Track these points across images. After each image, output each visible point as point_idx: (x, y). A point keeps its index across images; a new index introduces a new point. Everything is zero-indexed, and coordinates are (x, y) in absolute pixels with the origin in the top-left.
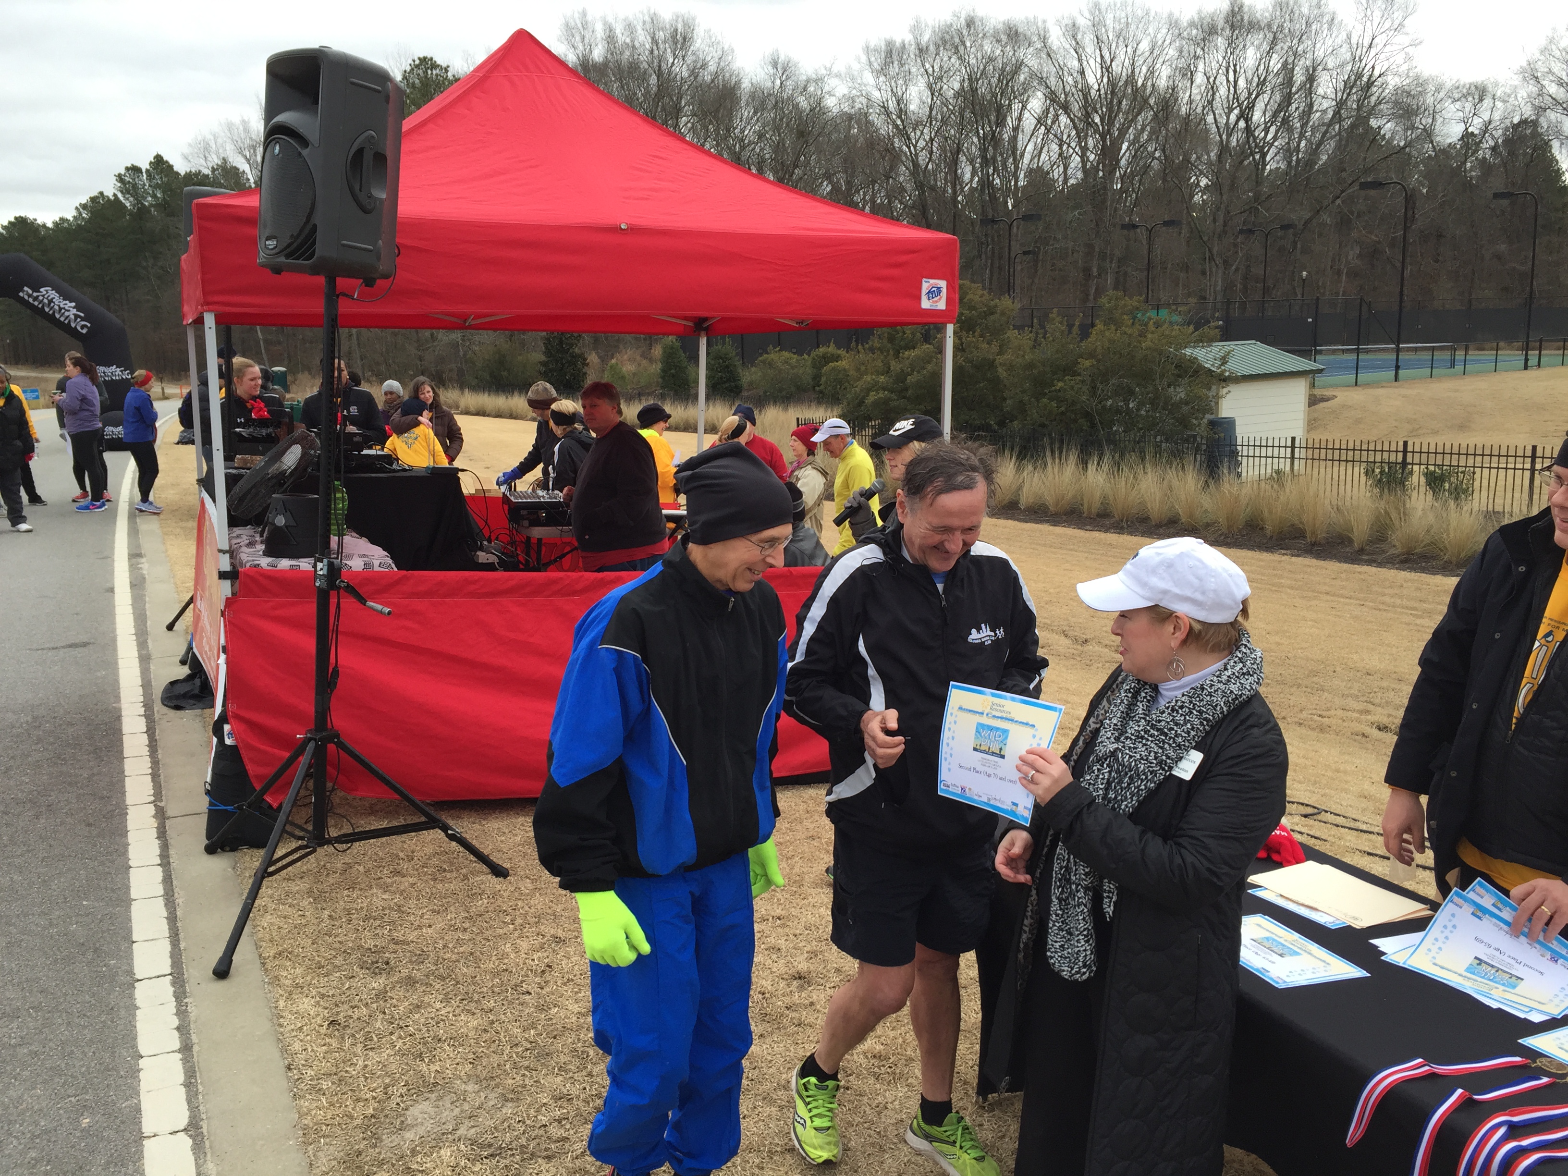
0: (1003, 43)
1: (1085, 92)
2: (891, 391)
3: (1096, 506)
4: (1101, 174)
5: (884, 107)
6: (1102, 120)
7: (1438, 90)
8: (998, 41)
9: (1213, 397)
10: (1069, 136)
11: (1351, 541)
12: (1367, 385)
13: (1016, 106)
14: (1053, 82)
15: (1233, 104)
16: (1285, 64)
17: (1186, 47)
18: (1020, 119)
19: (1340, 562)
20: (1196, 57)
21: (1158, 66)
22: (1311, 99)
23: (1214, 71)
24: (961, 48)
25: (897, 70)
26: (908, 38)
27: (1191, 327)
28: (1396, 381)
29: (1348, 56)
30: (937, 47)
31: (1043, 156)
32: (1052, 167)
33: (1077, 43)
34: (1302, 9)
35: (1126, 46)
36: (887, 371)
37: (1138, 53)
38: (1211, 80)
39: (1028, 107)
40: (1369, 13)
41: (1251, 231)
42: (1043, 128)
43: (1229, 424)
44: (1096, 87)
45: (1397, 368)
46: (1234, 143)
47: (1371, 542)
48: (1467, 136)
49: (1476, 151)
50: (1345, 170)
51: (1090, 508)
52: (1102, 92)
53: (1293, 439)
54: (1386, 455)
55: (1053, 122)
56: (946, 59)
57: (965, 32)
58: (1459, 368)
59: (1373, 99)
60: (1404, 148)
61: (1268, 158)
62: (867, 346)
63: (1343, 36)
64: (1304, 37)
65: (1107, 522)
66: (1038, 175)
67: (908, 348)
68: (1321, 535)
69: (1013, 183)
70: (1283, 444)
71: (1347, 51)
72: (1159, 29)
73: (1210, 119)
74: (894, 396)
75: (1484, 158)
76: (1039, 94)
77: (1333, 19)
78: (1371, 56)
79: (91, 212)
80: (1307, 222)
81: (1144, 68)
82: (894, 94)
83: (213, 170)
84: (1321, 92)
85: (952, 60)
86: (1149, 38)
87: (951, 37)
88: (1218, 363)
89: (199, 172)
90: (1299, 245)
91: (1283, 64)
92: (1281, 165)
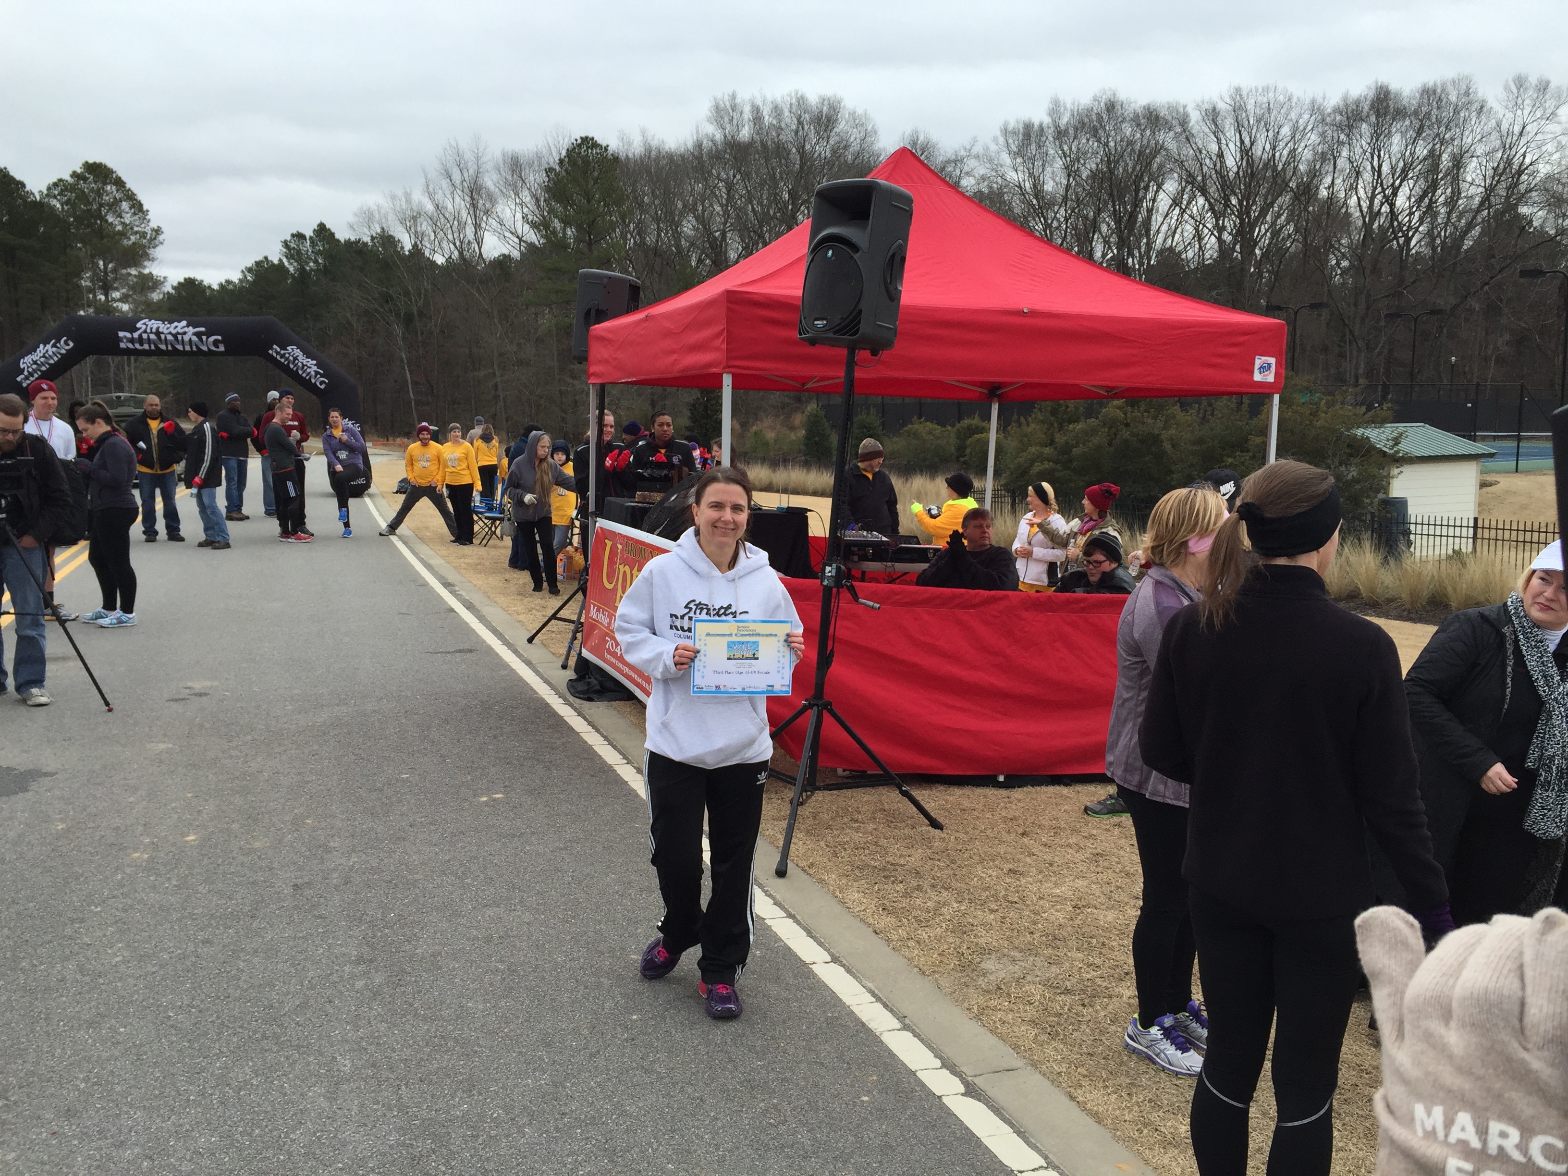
0: (1143, 127)
1: (1221, 173)
2: (1056, 462)
4: (1236, 255)
5: (1020, 187)
6: (1240, 202)
8: (1138, 125)
9: (1386, 477)
10: (1205, 217)
13: (1153, 187)
14: (1191, 165)
15: (1377, 188)
16: (1431, 152)
17: (1329, 132)
18: (1154, 200)
20: (1339, 143)
21: (1300, 150)
22: (1458, 184)
23: (1358, 157)
24: (1101, 132)
25: (1034, 152)
26: (1047, 120)
29: (1498, 144)
30: (1076, 129)
31: (1177, 236)
32: (1186, 248)
33: (1217, 127)
34: (1450, 97)
35: (1268, 131)
36: (1052, 443)
37: (1280, 137)
38: (1355, 165)
39: (1165, 187)
40: (1520, 101)
41: (1397, 316)
42: (1177, 209)
43: (1401, 504)
44: (1235, 169)
46: (1376, 225)
50: (1494, 257)
52: (1241, 173)
53: (1476, 519)
55: (1189, 203)
56: (1084, 141)
57: (1105, 116)
59: (1524, 187)
60: (1555, 236)
61: (1412, 243)
62: (1028, 417)
63: (1493, 123)
64: (1451, 125)
66: (1169, 256)
67: (1070, 422)
69: (1146, 262)
70: (1465, 524)
71: (1496, 139)
72: (1300, 116)
73: (1353, 202)
74: (1059, 467)
76: (1176, 175)
77: (1482, 107)
78: (1521, 144)
79: (256, 275)
80: (1455, 307)
81: (1285, 153)
82: (1031, 175)
83: (373, 238)
84: (1469, 179)
85: (1091, 143)
86: (1291, 124)
87: (1091, 121)
88: (1391, 443)
89: (359, 240)
90: (1445, 330)
91: (1429, 152)
92: (1426, 251)
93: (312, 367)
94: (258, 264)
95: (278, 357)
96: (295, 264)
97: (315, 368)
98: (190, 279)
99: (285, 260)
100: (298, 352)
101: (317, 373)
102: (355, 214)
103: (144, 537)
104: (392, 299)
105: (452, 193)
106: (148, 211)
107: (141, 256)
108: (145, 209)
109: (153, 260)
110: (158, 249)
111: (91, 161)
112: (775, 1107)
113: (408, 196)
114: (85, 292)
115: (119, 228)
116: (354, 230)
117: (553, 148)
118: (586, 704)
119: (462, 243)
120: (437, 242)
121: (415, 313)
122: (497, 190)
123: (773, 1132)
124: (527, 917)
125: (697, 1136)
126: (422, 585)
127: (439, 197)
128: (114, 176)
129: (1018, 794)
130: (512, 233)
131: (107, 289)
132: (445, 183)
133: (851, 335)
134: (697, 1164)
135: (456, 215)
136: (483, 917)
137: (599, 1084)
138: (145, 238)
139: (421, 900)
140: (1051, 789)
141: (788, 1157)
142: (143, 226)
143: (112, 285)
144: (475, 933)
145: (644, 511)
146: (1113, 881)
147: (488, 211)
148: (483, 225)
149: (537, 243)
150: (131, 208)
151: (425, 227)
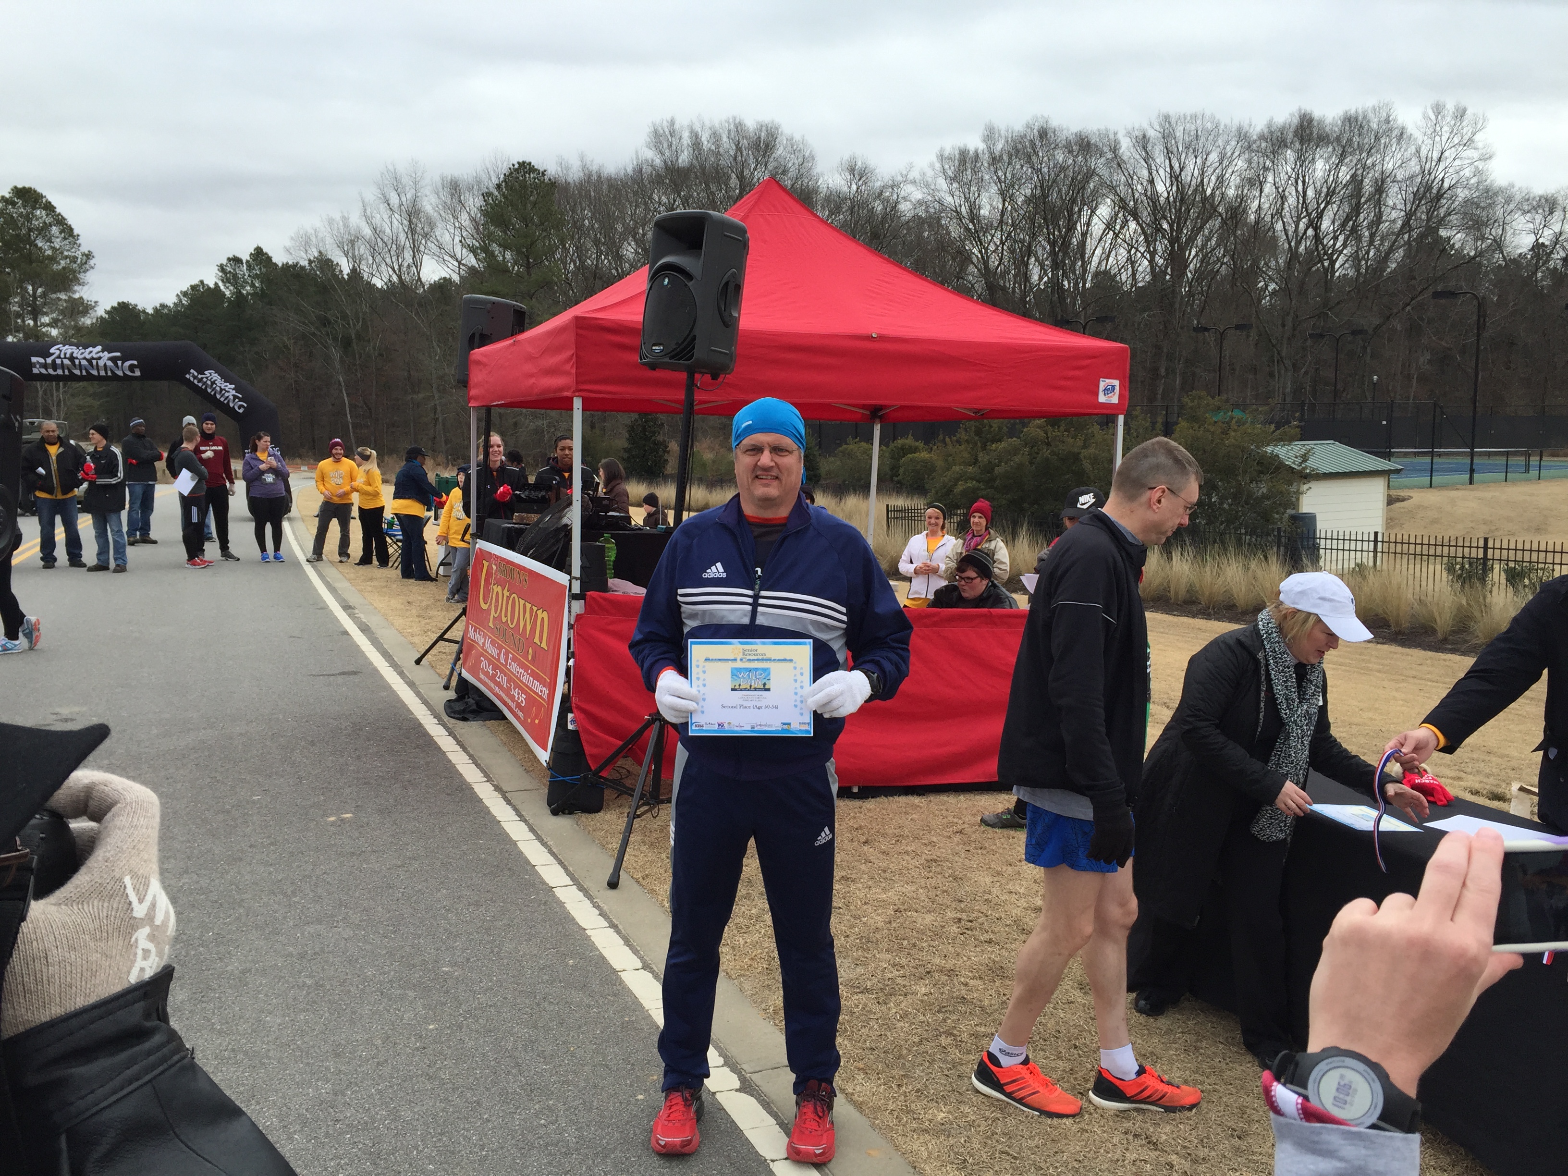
0: (1075, 154)
1: (1154, 198)
2: (978, 481)
3: (1182, 593)
4: (1168, 277)
5: (956, 211)
6: (1171, 226)
7: (1508, 201)
8: (1071, 151)
9: (1294, 493)
10: (1137, 241)
11: (1434, 631)
12: (1443, 487)
13: (1086, 212)
14: (1122, 190)
15: (1302, 213)
16: (1354, 176)
17: (1255, 158)
18: (1088, 224)
19: (1425, 650)
20: (1265, 169)
21: (1227, 175)
22: (1380, 209)
23: (1283, 182)
24: (1034, 158)
25: (970, 178)
26: (982, 146)
27: (1273, 427)
28: (1471, 483)
29: (1417, 169)
30: (1010, 156)
31: (1111, 259)
32: (1120, 270)
33: (1147, 153)
34: (1371, 124)
35: (1196, 157)
36: (975, 462)
37: (1208, 163)
38: (1280, 190)
39: (1098, 212)
40: (1438, 128)
41: (1321, 336)
42: (1111, 233)
43: (1309, 520)
44: (1165, 194)
45: (1472, 471)
46: (1302, 249)
47: (1453, 632)
48: (1537, 247)
49: (1547, 261)
50: (1415, 279)
51: (1176, 594)
52: (1171, 199)
53: (1376, 534)
54: (1467, 550)
55: (1122, 228)
56: (1018, 167)
57: (1038, 143)
58: (1534, 473)
59: (1442, 211)
60: (1474, 258)
61: (1337, 265)
62: (955, 438)
63: (1412, 149)
64: (1373, 151)
65: (1194, 608)
66: (1105, 278)
67: (993, 441)
68: (1405, 625)
69: (1081, 285)
70: (1366, 538)
71: (1416, 165)
72: (1228, 142)
73: (1279, 226)
74: (982, 486)
75: (1555, 268)
76: (1108, 200)
77: (1402, 134)
78: (1440, 169)
79: (191, 299)
80: (1377, 327)
81: (1213, 178)
82: (967, 199)
83: (310, 262)
84: (1391, 203)
85: (1025, 169)
86: (1218, 150)
87: (1025, 147)
88: (1299, 460)
89: (297, 263)
90: (1369, 350)
91: (1352, 176)
92: (1351, 273)
93: (229, 391)
94: (193, 287)
95: (196, 382)
96: (232, 288)
97: (234, 392)
98: (123, 303)
99: (221, 284)
100: (216, 377)
101: (235, 397)
102: (292, 238)
103: (42, 563)
104: (329, 323)
105: (390, 217)
106: (78, 235)
107: (71, 281)
108: (75, 234)
109: (83, 284)
110: (88, 273)
111: (20, 186)
112: (550, 1109)
113: (345, 219)
114: (12, 317)
115: (49, 252)
116: (291, 254)
117: (492, 173)
118: (461, 723)
119: (400, 266)
120: (375, 266)
121: (353, 336)
122: (436, 214)
123: (542, 1132)
124: (349, 933)
125: (465, 1138)
126: (322, 608)
127: (377, 220)
128: (44, 200)
129: (870, 804)
130: (452, 257)
131: (35, 313)
132: (383, 207)
133: (686, 360)
134: (458, 1164)
135: (395, 238)
136: (303, 934)
137: (379, 1092)
138: (75, 262)
139: (244, 919)
140: (903, 800)
141: (550, 1154)
142: (73, 250)
143: (41, 310)
144: (291, 949)
145: (520, 532)
146: (940, 885)
147: (427, 234)
148: (422, 248)
149: (477, 266)
150: (61, 233)
151: (362, 249)
